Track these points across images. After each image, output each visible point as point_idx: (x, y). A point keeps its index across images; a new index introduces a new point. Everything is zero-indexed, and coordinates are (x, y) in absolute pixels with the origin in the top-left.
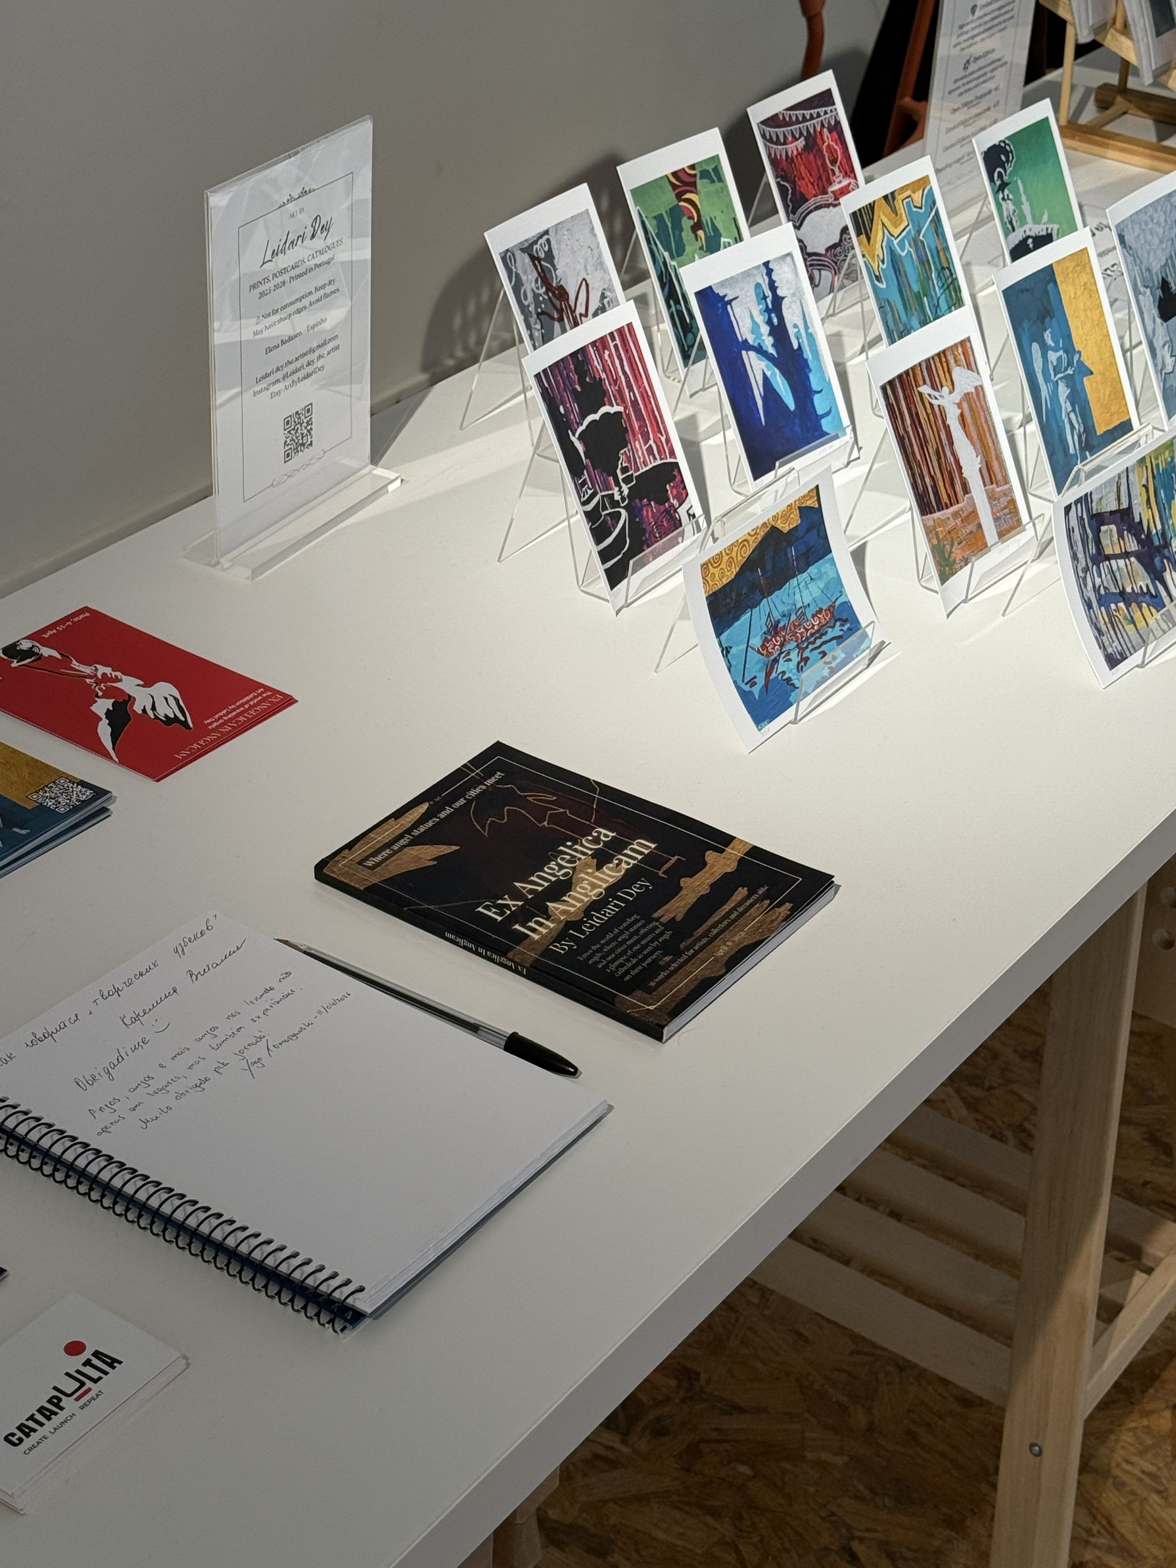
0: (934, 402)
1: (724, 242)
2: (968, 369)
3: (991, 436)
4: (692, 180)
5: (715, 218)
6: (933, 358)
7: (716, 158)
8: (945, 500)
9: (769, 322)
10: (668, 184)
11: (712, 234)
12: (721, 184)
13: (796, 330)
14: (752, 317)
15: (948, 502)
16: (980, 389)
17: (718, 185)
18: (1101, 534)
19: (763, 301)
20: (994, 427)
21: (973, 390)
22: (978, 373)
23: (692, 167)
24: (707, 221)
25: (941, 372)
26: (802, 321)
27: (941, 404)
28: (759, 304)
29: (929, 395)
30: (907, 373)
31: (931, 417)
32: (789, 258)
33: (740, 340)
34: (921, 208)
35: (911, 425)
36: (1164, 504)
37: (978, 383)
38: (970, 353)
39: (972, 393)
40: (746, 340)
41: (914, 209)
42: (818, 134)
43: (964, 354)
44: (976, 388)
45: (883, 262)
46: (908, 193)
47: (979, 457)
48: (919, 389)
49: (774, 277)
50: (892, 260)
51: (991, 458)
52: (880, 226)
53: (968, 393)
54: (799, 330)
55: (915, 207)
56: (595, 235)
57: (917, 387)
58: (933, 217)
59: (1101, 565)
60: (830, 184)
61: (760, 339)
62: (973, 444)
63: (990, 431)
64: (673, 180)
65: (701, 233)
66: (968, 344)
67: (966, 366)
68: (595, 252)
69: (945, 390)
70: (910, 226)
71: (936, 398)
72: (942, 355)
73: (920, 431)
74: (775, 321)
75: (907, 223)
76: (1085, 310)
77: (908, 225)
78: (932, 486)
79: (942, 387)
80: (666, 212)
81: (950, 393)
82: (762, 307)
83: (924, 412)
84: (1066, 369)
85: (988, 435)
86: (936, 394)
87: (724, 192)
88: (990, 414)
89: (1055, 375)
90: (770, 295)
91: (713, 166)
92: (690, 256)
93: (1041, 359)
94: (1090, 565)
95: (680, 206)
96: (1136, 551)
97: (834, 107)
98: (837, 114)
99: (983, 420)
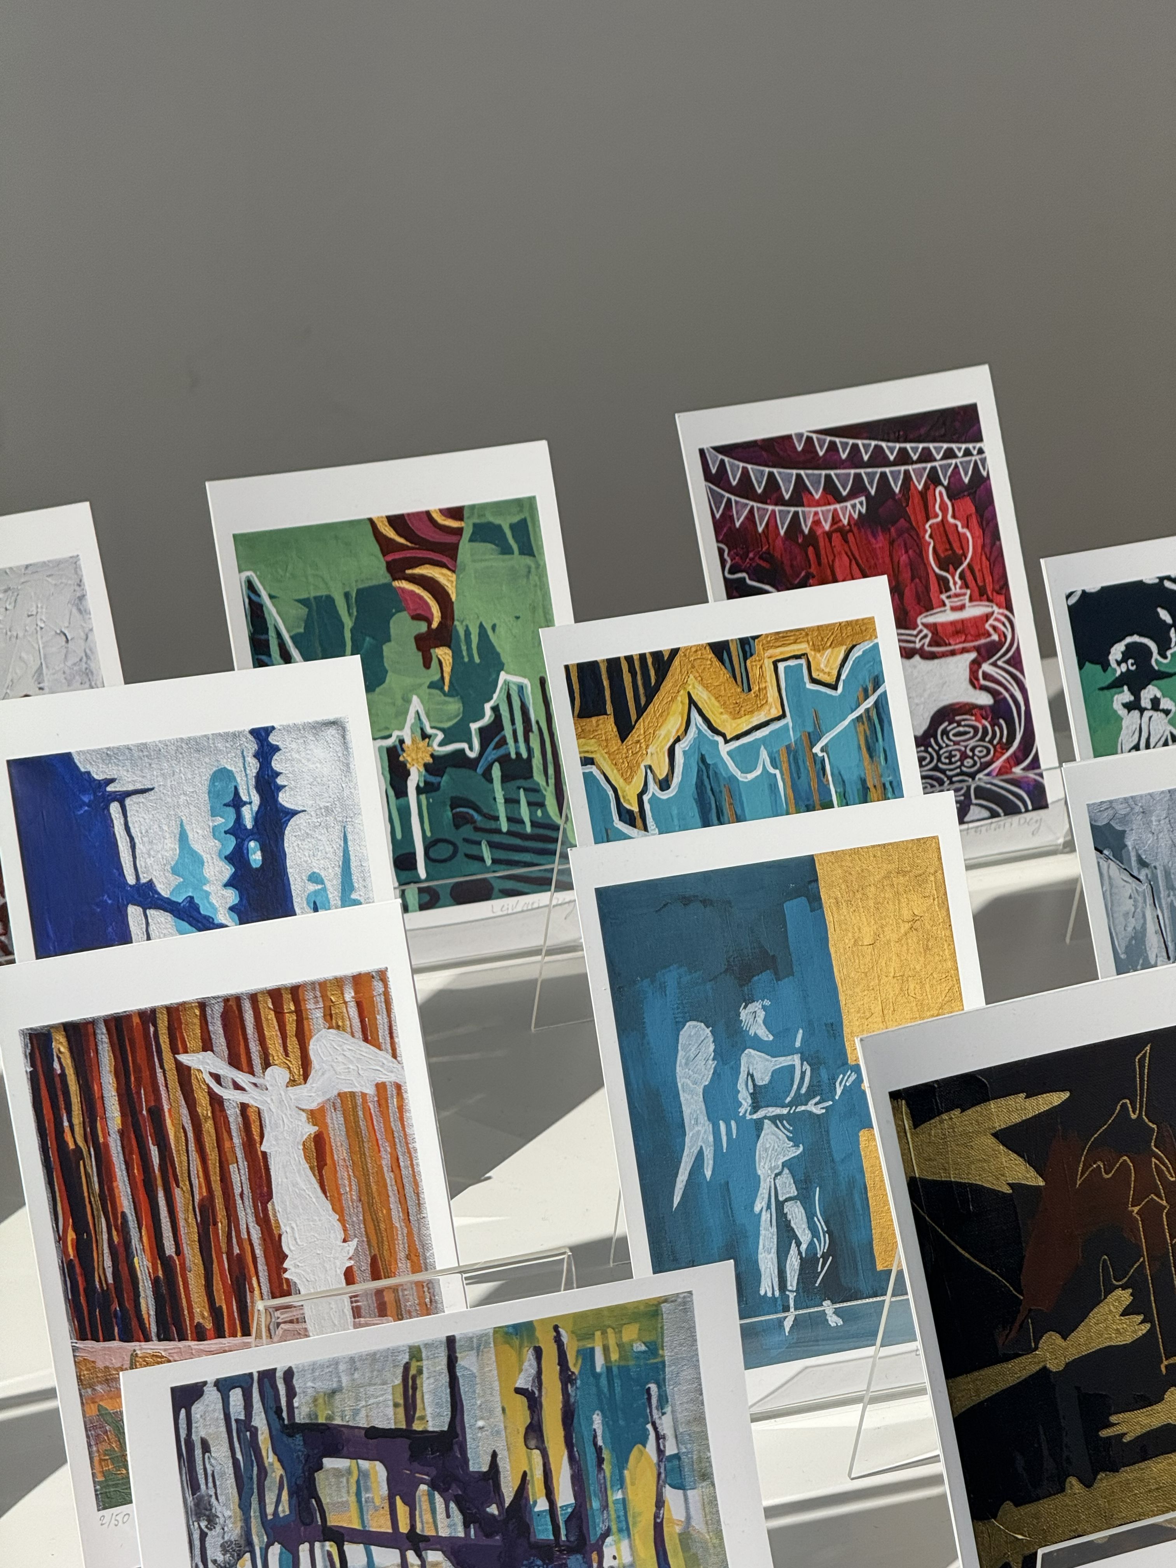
0: (228, 1094)
1: (507, 683)
2: (366, 1040)
3: (403, 1200)
4: (450, 539)
5: (494, 627)
6: (254, 998)
7: (527, 505)
8: (198, 1319)
9: (237, 858)
10: (373, 539)
11: (477, 660)
12: (527, 560)
13: (312, 887)
14: (183, 838)
15: (209, 1325)
16: (391, 1091)
17: (518, 560)
18: (319, 1476)
19: (231, 811)
20: (416, 1184)
21: (370, 1091)
22: (394, 1056)
23: (456, 513)
24: (468, 633)
25: (272, 1032)
26: (338, 870)
27: (251, 1102)
28: (214, 813)
29: (217, 1078)
30: (148, 1016)
31: (208, 1126)
32: (332, 731)
33: (131, 880)
34: (835, 687)
35: (122, 1133)
36: (599, 1450)
37: (388, 1078)
38: (381, 1006)
39: (364, 1095)
40: (150, 883)
41: (810, 686)
42: (917, 499)
43: (359, 1005)
44: (381, 1088)
45: (664, 785)
46: (802, 647)
47: (353, 1244)
48: (183, 1058)
49: (277, 764)
50: (700, 786)
51: (392, 1252)
52: (680, 706)
53: (353, 1094)
54: (324, 889)
55: (814, 681)
56: (83, 612)
57: (175, 1051)
58: (867, 711)
59: (304, 1549)
60: (928, 607)
61: (198, 888)
62: (338, 1208)
63: (401, 1188)
64: (390, 533)
65: (443, 654)
66: (378, 987)
67: (359, 1034)
68: (78, 647)
69: (277, 1075)
70: (788, 720)
71: (237, 1087)
72: (287, 997)
73: (154, 1151)
74: (256, 858)
75: (775, 712)
76: (903, 979)
77: (784, 716)
78: (156, 1282)
79: (266, 1064)
80: (347, 595)
81: (292, 1083)
82: (227, 820)
83: (184, 1111)
84: (800, 1100)
85: (393, 1199)
86: (242, 1078)
87: (534, 578)
88: (410, 1154)
89: (755, 1108)
90: (256, 799)
91: (516, 519)
92: (399, 696)
93: (712, 1064)
94: (258, 1539)
95: (395, 589)
96: (450, 1539)
97: (978, 445)
98: (984, 461)
99: (386, 1161)
